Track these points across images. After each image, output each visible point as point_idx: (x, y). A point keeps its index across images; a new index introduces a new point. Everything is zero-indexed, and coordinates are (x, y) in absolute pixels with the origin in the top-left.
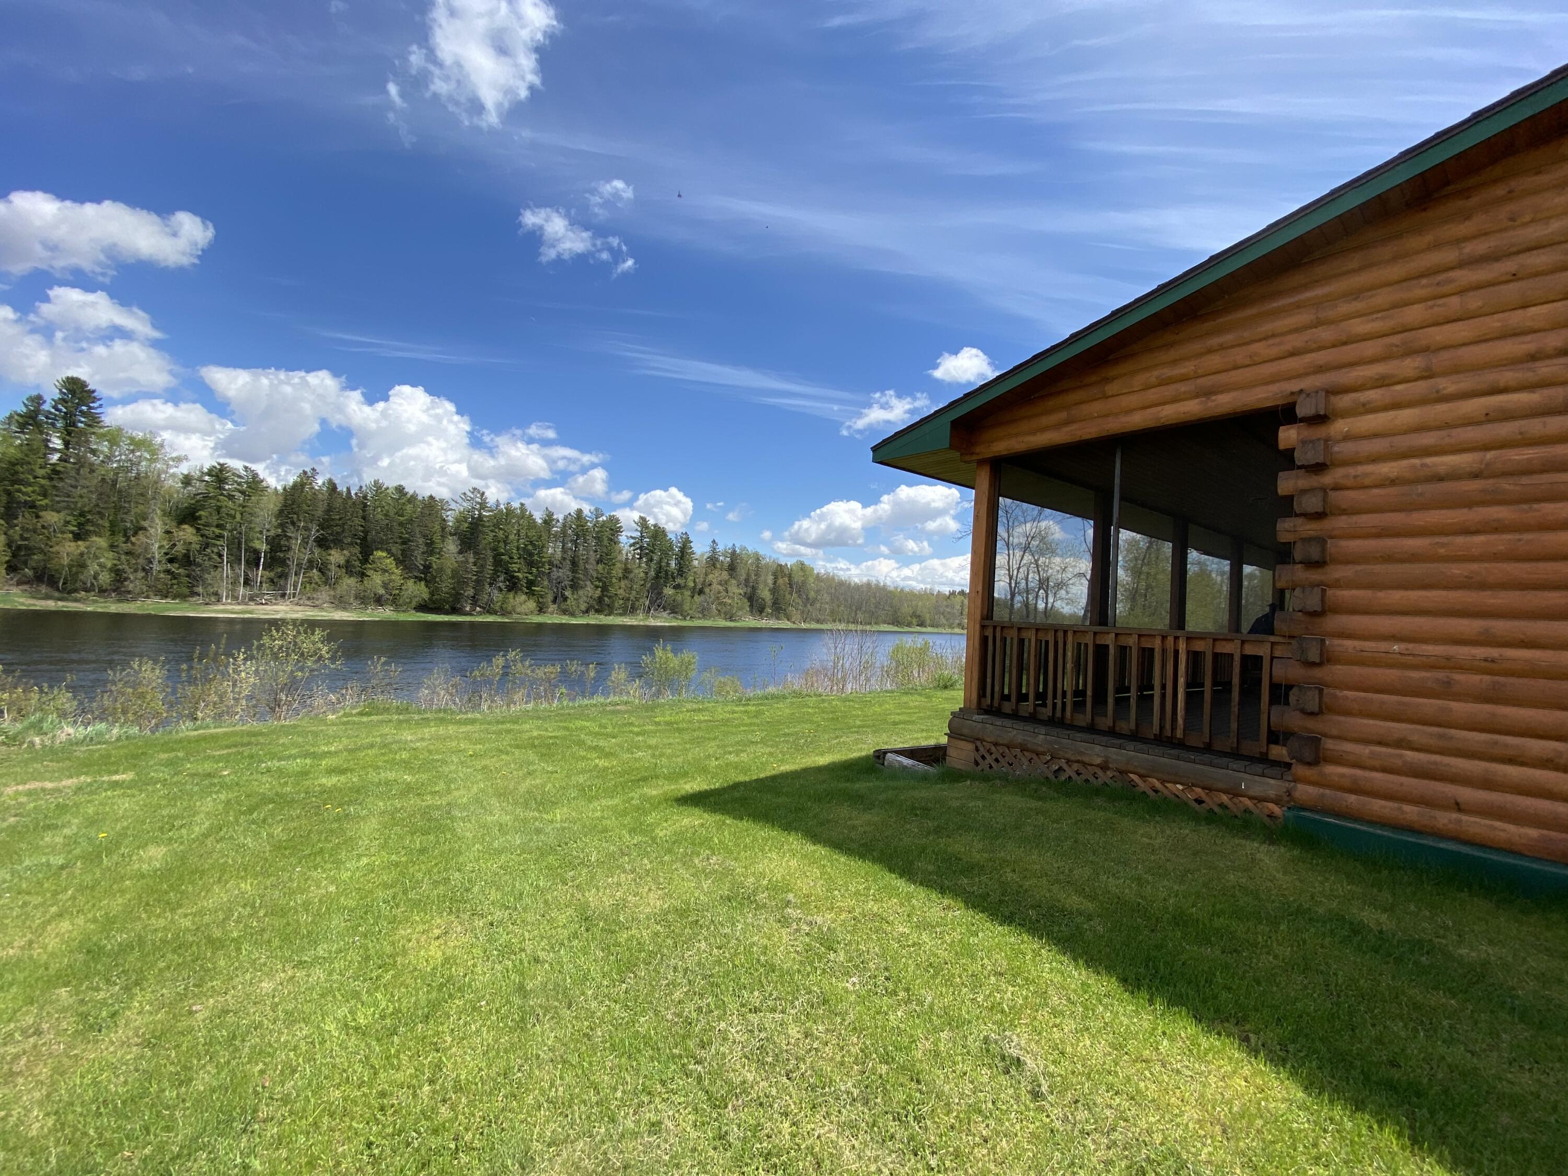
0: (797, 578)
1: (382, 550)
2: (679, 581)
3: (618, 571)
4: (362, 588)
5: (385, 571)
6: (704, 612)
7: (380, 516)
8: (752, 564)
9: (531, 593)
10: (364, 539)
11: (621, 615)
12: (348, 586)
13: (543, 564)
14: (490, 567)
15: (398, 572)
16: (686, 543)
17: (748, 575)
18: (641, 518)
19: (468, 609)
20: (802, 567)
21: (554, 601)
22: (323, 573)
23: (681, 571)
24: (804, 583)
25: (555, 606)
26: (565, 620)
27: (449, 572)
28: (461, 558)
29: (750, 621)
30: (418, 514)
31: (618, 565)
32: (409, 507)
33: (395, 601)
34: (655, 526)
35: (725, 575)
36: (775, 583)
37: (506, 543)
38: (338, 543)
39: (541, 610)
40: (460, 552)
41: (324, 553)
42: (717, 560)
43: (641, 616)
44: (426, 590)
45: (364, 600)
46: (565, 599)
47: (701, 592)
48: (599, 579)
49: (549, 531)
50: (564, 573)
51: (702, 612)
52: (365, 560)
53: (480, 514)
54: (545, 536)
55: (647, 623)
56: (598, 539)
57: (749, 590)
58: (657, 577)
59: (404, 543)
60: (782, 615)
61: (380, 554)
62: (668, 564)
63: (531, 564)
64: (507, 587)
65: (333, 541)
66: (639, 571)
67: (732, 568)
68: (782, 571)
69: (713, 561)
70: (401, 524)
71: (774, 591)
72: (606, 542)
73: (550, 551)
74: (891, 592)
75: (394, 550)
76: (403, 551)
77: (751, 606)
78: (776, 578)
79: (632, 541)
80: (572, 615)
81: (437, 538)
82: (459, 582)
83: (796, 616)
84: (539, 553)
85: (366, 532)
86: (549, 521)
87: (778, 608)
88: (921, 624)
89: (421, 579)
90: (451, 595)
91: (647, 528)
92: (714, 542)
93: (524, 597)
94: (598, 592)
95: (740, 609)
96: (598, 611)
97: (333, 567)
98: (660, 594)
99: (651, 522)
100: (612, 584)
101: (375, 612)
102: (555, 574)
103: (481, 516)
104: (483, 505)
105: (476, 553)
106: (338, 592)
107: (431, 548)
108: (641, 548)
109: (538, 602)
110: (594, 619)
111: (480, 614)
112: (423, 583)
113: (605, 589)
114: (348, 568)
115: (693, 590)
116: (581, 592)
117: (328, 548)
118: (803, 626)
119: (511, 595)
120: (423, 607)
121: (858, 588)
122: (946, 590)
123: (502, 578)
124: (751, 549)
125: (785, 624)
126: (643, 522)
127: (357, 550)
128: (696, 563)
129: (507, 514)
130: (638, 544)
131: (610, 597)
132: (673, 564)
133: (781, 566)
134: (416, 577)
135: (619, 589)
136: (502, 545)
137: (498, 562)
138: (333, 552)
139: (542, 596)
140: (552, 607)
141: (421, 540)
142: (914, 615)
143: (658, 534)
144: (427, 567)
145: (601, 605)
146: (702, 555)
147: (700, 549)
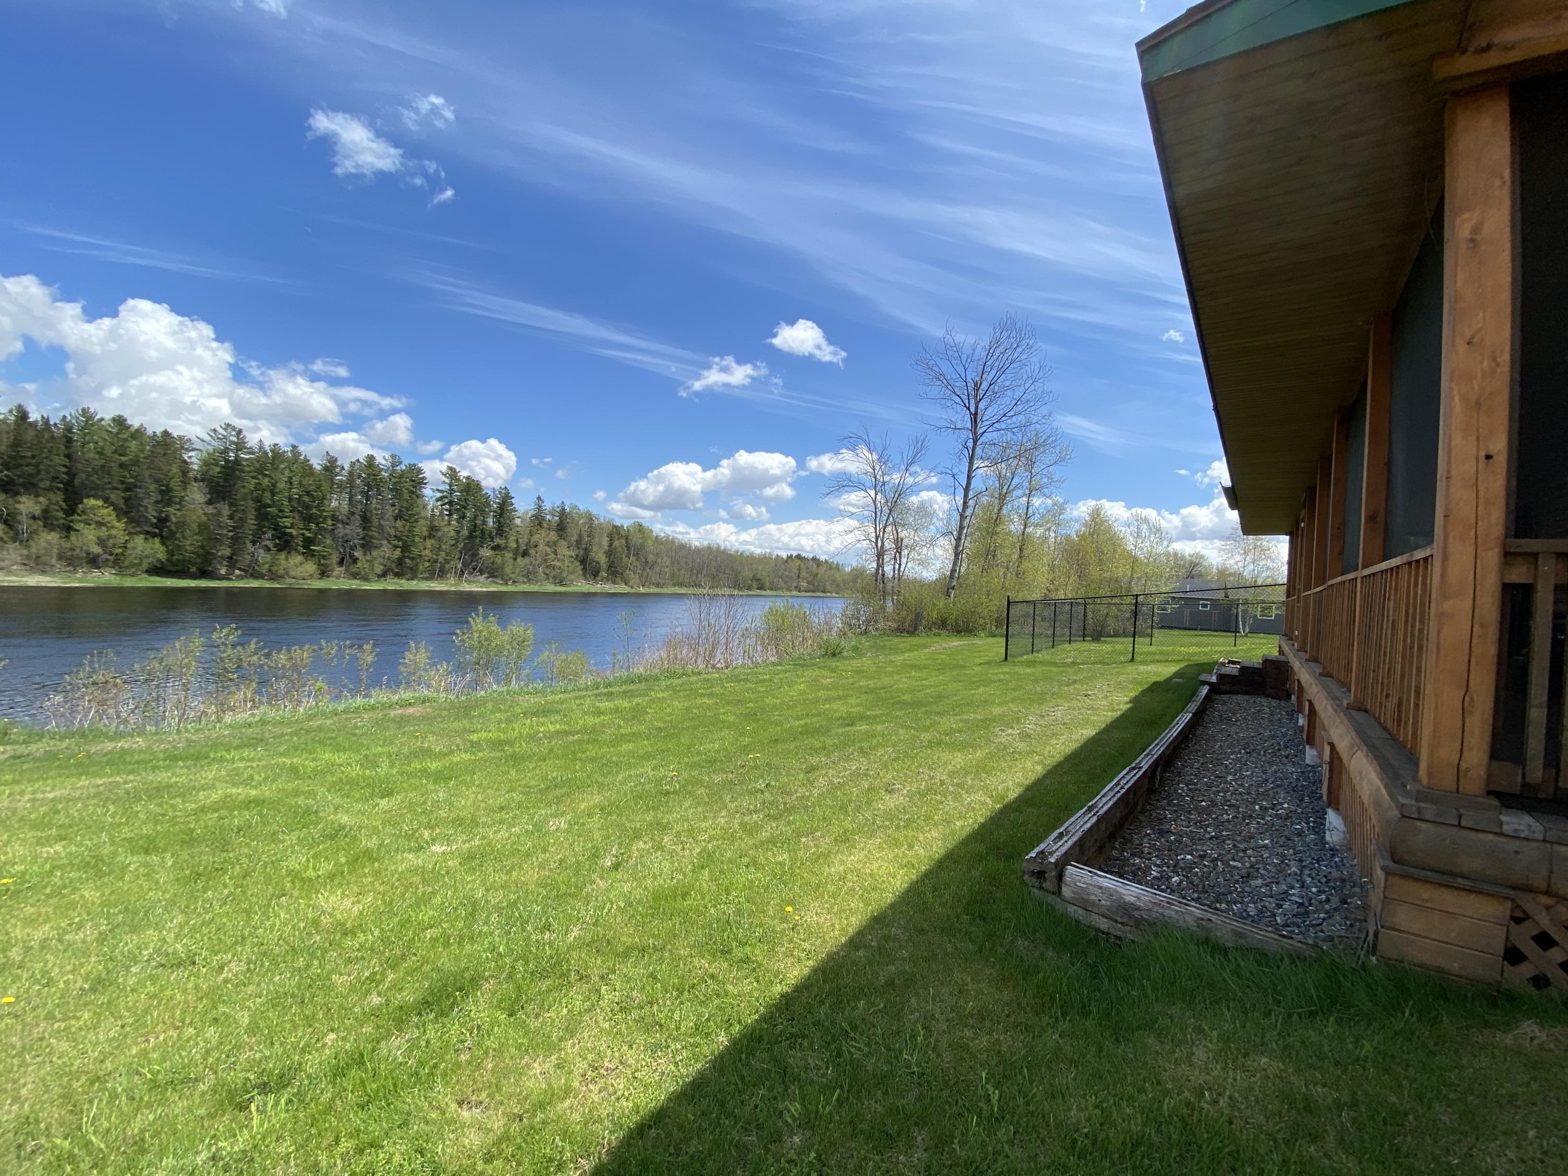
0: (636, 540)
1: (96, 497)
2: (498, 541)
3: (422, 528)
4: (68, 545)
5: (100, 524)
6: (529, 576)
7: (92, 455)
8: (584, 524)
9: (309, 554)
10: (69, 484)
11: (427, 579)
12: (49, 543)
13: (325, 518)
14: (251, 522)
15: (120, 525)
16: (505, 500)
17: (580, 536)
18: (450, 468)
19: (223, 572)
20: (640, 528)
21: (341, 563)
22: (11, 527)
23: (501, 530)
24: (642, 546)
25: (343, 569)
26: (355, 584)
27: (194, 526)
28: (210, 509)
29: (583, 586)
30: (147, 453)
31: (422, 522)
32: (133, 444)
33: (118, 563)
34: (468, 478)
35: (553, 536)
36: (610, 545)
37: (273, 493)
38: (31, 487)
39: (324, 573)
40: (210, 502)
41: (10, 501)
42: (543, 519)
43: (452, 581)
44: (162, 548)
45: (71, 561)
46: (355, 561)
47: (525, 554)
48: (397, 538)
49: (332, 480)
50: (353, 530)
51: (526, 576)
52: (71, 510)
53: (237, 456)
54: (326, 486)
55: (461, 589)
56: (397, 492)
57: (582, 552)
58: (471, 536)
59: (127, 489)
60: (618, 580)
61: (92, 502)
62: (484, 522)
63: (308, 518)
64: (276, 546)
65: (24, 485)
66: (449, 528)
67: (561, 528)
68: (618, 533)
69: (538, 520)
70: (122, 465)
71: (610, 553)
72: (406, 496)
73: (334, 504)
74: (731, 555)
75: (113, 497)
76: (127, 500)
77: (584, 569)
78: (611, 540)
79: (439, 495)
80: (366, 579)
81: (175, 484)
82: (209, 539)
83: (634, 579)
84: (318, 507)
85: (71, 475)
86: (331, 467)
87: (615, 572)
88: (761, 588)
89: (154, 535)
90: (199, 556)
91: (458, 480)
92: (539, 498)
93: (300, 558)
94: (398, 553)
95: (573, 573)
96: (398, 575)
97: (23, 518)
98: (475, 555)
99: (464, 474)
100: (414, 544)
101: (89, 576)
102: (341, 531)
103: (237, 461)
104: (240, 445)
105: (231, 505)
106: (33, 550)
107: (166, 496)
108: (451, 503)
109: (319, 564)
110: (392, 584)
111: (240, 578)
112: (157, 540)
113: (405, 548)
114: (46, 519)
115: (516, 552)
116: (375, 553)
117: (16, 494)
118: (642, 590)
119: (282, 556)
120: (157, 570)
121: (698, 551)
122: (784, 555)
123: (269, 535)
124: (582, 508)
125: (622, 588)
126: (452, 474)
127: (59, 497)
128: (518, 521)
129: (274, 458)
130: (446, 499)
131: (413, 559)
132: (490, 522)
133: (616, 527)
134: (148, 533)
135: (425, 549)
136: (267, 494)
137: (262, 515)
138: (23, 499)
139: (324, 557)
140: (338, 570)
141: (153, 487)
142: (754, 578)
143: (471, 488)
144: (163, 521)
145: (401, 568)
146: (527, 513)
147: (523, 506)
